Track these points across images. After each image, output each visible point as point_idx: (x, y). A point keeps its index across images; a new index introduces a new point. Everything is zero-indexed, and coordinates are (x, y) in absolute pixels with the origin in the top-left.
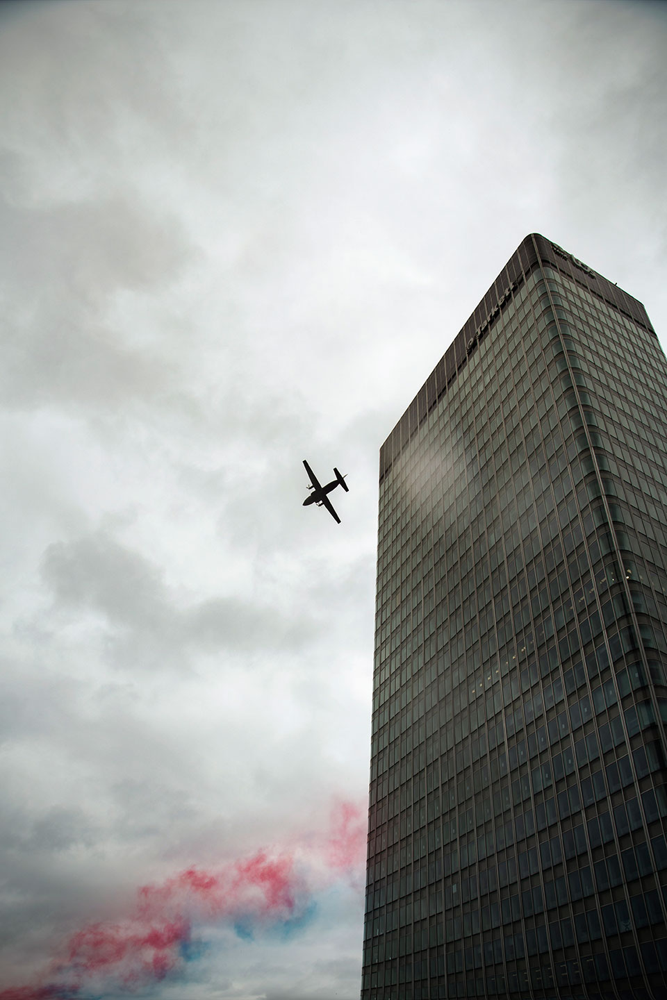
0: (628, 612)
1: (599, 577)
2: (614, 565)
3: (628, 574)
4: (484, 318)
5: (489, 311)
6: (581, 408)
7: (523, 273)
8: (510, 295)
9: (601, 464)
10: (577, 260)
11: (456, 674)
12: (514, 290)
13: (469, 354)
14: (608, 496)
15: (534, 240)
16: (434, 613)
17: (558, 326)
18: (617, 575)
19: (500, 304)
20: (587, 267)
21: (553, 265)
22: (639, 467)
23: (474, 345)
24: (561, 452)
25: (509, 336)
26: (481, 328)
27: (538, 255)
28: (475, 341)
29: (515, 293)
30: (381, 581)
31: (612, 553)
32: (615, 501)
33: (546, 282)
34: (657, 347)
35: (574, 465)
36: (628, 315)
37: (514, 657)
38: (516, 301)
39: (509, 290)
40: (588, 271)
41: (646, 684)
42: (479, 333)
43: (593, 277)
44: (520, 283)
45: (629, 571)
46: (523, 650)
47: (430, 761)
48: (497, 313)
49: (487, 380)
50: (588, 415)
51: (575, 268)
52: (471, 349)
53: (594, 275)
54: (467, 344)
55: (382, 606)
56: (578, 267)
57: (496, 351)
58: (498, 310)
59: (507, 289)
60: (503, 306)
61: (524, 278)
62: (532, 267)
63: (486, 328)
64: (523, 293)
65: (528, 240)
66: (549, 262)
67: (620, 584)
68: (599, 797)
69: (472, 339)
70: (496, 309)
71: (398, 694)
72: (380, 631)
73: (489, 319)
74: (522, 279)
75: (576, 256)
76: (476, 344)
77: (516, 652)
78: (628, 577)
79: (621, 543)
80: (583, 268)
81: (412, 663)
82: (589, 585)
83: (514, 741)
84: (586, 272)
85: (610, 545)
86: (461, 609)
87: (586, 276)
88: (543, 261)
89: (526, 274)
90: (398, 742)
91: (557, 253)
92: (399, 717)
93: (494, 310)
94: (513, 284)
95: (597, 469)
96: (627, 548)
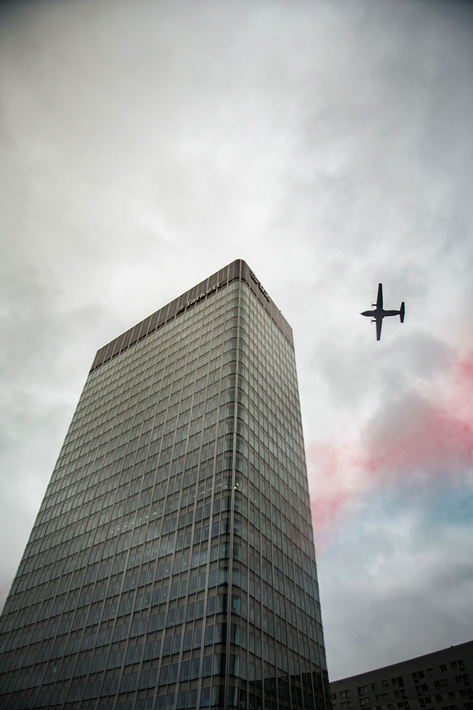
0: (230, 509)
1: (217, 482)
2: (229, 478)
3: (236, 486)
4: (195, 297)
5: (199, 294)
6: (237, 375)
7: (228, 280)
8: (215, 290)
9: (239, 413)
10: (262, 287)
11: (103, 517)
12: (219, 288)
13: (177, 315)
14: (238, 434)
15: (241, 263)
16: (100, 472)
17: (239, 321)
18: (229, 484)
19: (207, 292)
20: (267, 294)
21: (247, 283)
22: (261, 423)
23: (182, 311)
24: (216, 397)
25: (206, 314)
26: (190, 302)
27: (240, 274)
28: (184, 308)
29: (220, 289)
30: (68, 438)
31: (230, 470)
32: (241, 439)
33: (240, 291)
34: (293, 357)
35: (222, 408)
36: (282, 332)
37: (147, 517)
38: (218, 295)
39: (216, 287)
40: (267, 296)
41: (228, 557)
42: (188, 305)
43: (268, 301)
44: (224, 285)
45: (237, 484)
46: (154, 514)
47: (66, 572)
48: (203, 298)
49: (184, 336)
50: (240, 381)
51: (260, 291)
52: (180, 312)
53: (270, 300)
54: (178, 309)
55: (64, 455)
56: (262, 291)
57: (196, 320)
58: (205, 296)
59: (215, 286)
60: (209, 294)
61: (228, 283)
62: (234, 279)
63: (194, 303)
64: (224, 292)
65: (238, 262)
66: (245, 280)
67: (229, 490)
68: (178, 623)
69: (182, 307)
70: (204, 295)
71: (57, 519)
72: (57, 472)
73: (197, 299)
74: (226, 284)
75: (263, 284)
76: (184, 311)
77: (149, 514)
78: (235, 488)
79: (237, 465)
80: (264, 293)
81: (74, 501)
82: (210, 485)
83: (130, 573)
84: (265, 296)
85: (230, 464)
86: (120, 475)
87: (265, 299)
88: (242, 278)
89: (229, 282)
90: (46, 553)
91: (252, 278)
92: (52, 536)
93: (202, 295)
94: (220, 284)
95: (236, 416)
96: (241, 470)
